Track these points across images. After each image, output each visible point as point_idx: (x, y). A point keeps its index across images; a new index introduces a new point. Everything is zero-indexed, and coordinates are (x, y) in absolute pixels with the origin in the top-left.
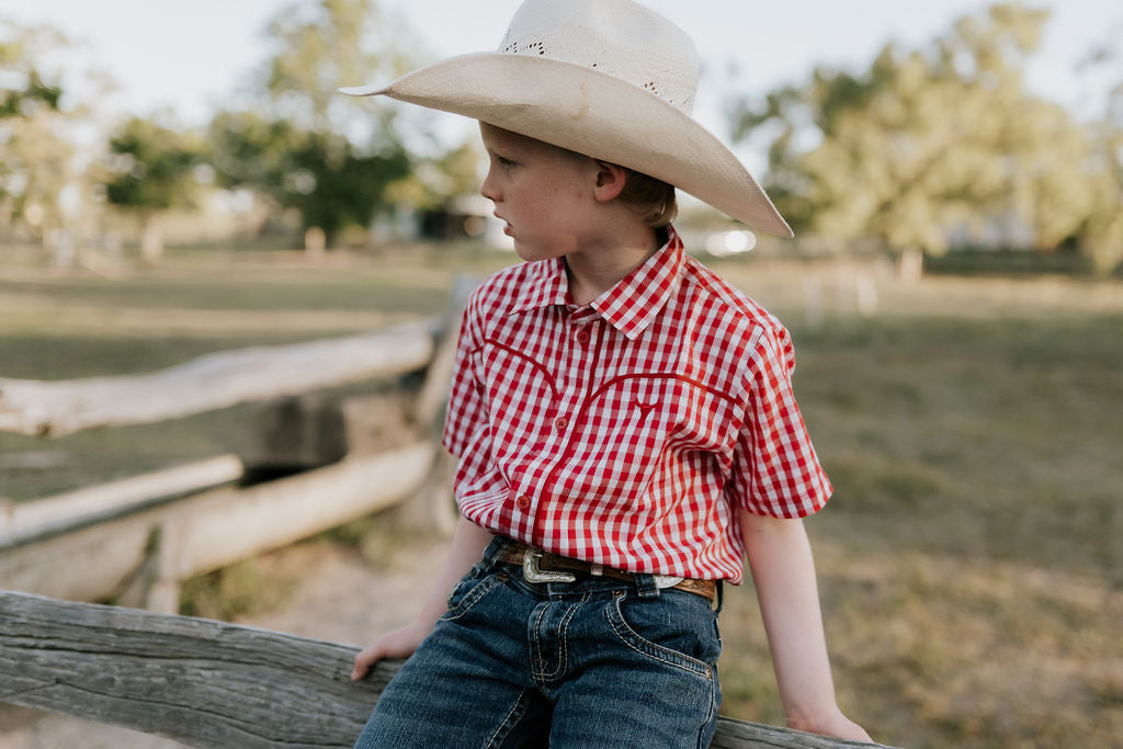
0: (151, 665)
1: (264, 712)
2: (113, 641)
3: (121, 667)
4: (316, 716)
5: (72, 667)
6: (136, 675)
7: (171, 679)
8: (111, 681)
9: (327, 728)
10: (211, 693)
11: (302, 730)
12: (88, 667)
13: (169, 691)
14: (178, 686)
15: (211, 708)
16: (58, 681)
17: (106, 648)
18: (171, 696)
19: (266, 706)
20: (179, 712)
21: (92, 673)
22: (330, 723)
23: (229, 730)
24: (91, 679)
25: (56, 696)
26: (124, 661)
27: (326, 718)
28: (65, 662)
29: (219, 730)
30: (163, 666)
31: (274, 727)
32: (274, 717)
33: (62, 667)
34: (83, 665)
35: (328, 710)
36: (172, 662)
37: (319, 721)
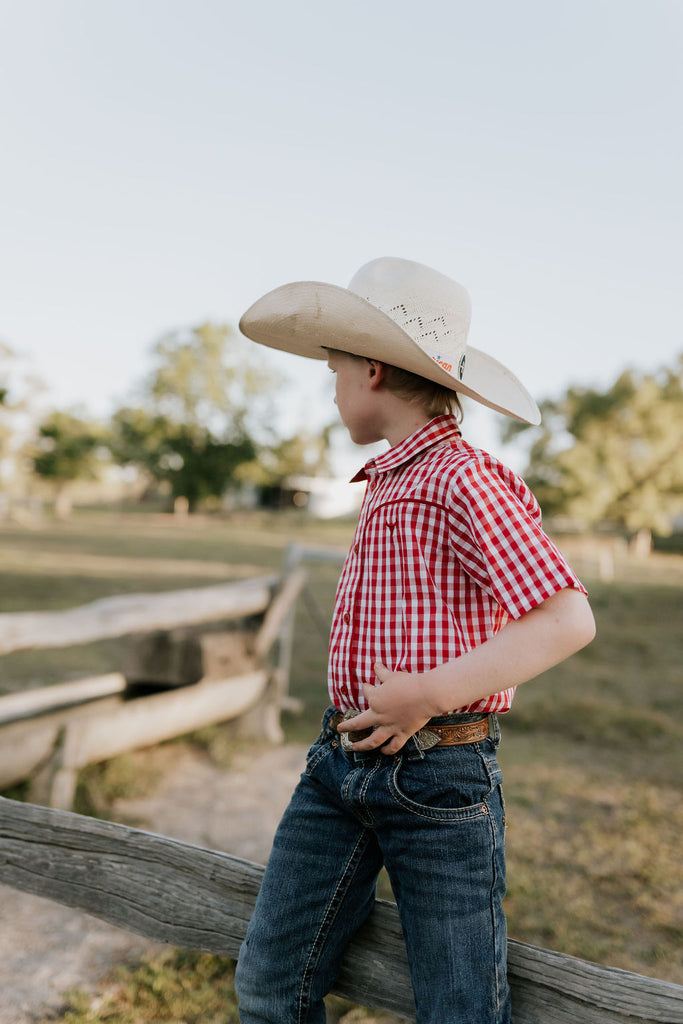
0: (77, 855)
1: (156, 899)
2: (50, 835)
3: (54, 855)
4: (196, 907)
5: (19, 852)
6: (65, 862)
7: (90, 867)
8: (46, 865)
9: (204, 916)
10: (119, 881)
11: (185, 916)
12: (30, 854)
13: (89, 877)
14: (95, 873)
15: (119, 893)
16: (8, 862)
17: (45, 840)
18: (90, 881)
19: (159, 895)
20: (96, 894)
21: (33, 858)
22: (206, 913)
23: (131, 911)
24: (32, 863)
25: (6, 873)
26: (57, 850)
27: (203, 908)
28: (14, 848)
29: (124, 911)
30: (85, 858)
31: (164, 912)
32: (165, 904)
33: (12, 851)
34: (26, 851)
35: (206, 903)
36: (91, 855)
37: (198, 910)
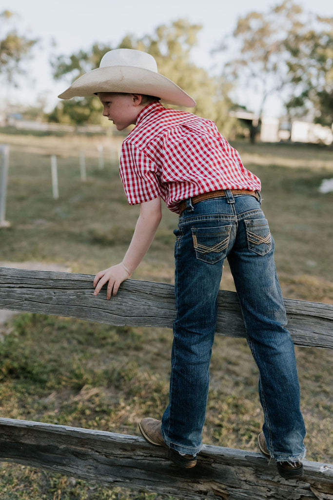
0: (69, 292)
1: (119, 307)
2: (51, 283)
3: (55, 293)
4: (142, 307)
5: (32, 294)
6: (62, 296)
7: (78, 296)
8: (51, 299)
9: (147, 311)
10: (96, 301)
11: (137, 312)
12: (40, 294)
13: (78, 301)
14: (82, 299)
15: (96, 306)
16: (26, 300)
17: (48, 286)
18: (78, 303)
19: (121, 305)
20: (82, 308)
21: (41, 296)
22: (148, 309)
23: (104, 314)
24: (41, 298)
25: (24, 305)
26: (56, 291)
27: (146, 307)
28: (29, 292)
29: (99, 314)
30: (75, 292)
31: (124, 312)
32: (124, 308)
33: (28, 294)
34: (37, 293)
35: (148, 305)
36: (78, 290)
37: (144, 308)
